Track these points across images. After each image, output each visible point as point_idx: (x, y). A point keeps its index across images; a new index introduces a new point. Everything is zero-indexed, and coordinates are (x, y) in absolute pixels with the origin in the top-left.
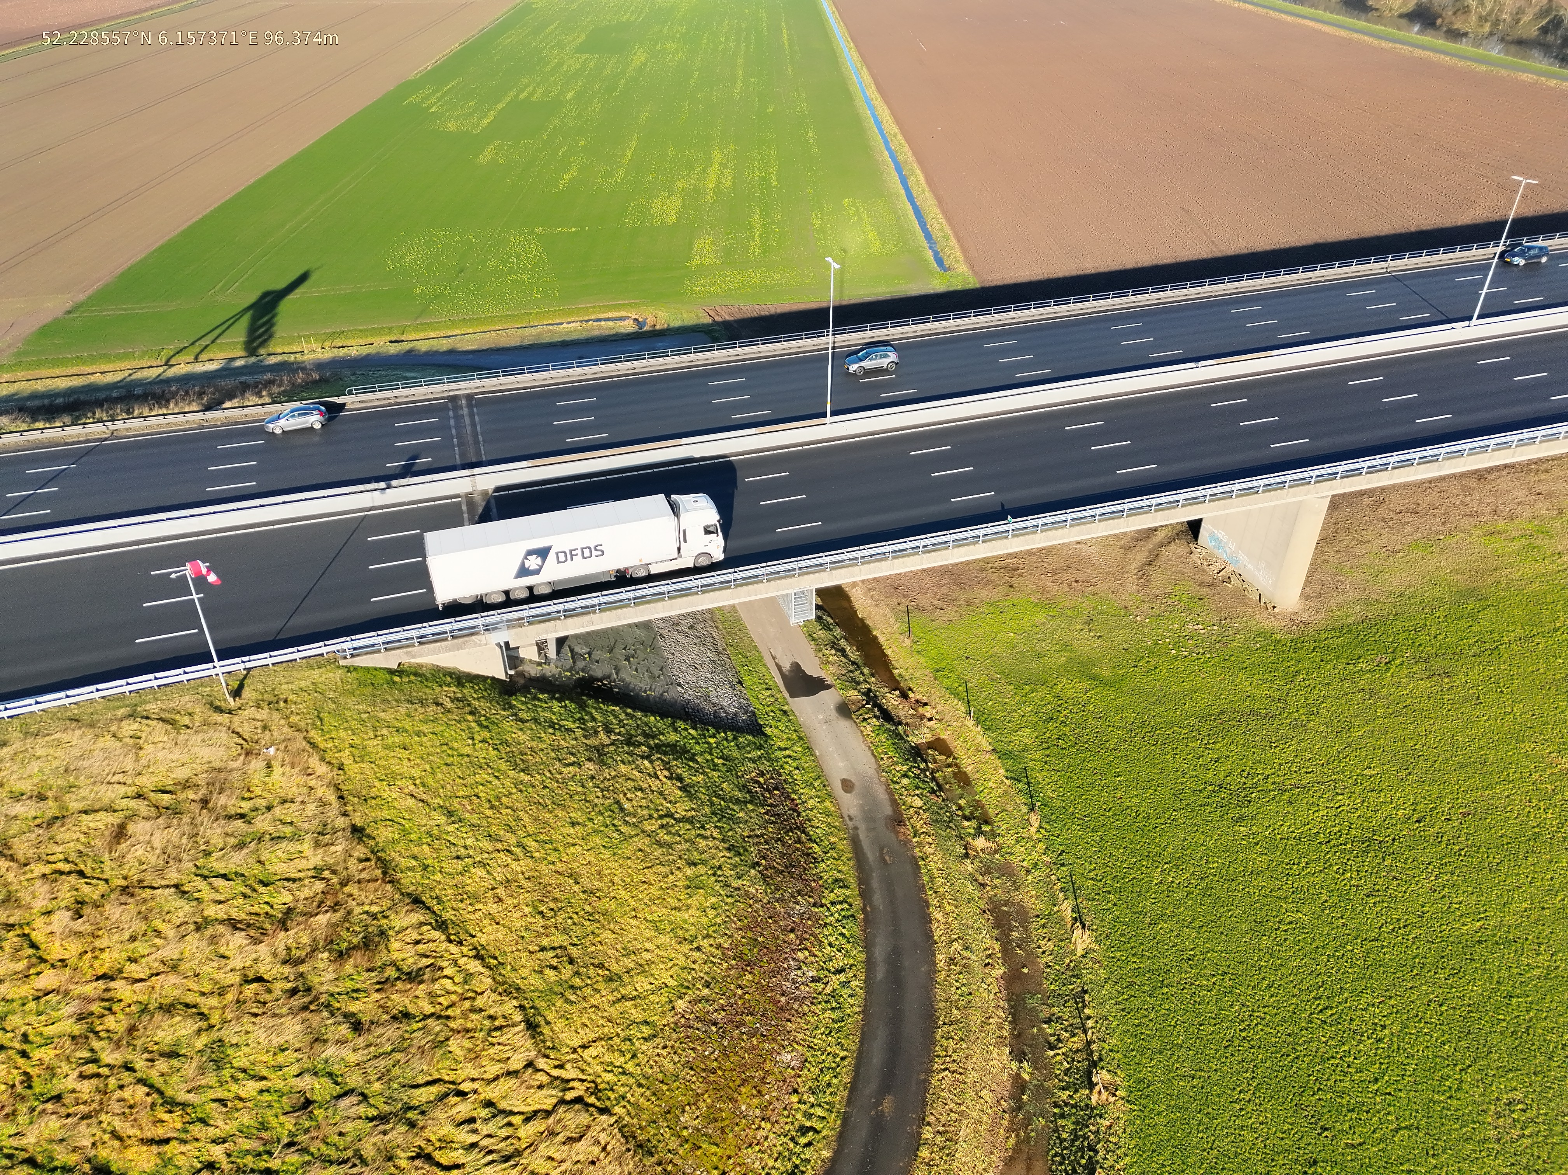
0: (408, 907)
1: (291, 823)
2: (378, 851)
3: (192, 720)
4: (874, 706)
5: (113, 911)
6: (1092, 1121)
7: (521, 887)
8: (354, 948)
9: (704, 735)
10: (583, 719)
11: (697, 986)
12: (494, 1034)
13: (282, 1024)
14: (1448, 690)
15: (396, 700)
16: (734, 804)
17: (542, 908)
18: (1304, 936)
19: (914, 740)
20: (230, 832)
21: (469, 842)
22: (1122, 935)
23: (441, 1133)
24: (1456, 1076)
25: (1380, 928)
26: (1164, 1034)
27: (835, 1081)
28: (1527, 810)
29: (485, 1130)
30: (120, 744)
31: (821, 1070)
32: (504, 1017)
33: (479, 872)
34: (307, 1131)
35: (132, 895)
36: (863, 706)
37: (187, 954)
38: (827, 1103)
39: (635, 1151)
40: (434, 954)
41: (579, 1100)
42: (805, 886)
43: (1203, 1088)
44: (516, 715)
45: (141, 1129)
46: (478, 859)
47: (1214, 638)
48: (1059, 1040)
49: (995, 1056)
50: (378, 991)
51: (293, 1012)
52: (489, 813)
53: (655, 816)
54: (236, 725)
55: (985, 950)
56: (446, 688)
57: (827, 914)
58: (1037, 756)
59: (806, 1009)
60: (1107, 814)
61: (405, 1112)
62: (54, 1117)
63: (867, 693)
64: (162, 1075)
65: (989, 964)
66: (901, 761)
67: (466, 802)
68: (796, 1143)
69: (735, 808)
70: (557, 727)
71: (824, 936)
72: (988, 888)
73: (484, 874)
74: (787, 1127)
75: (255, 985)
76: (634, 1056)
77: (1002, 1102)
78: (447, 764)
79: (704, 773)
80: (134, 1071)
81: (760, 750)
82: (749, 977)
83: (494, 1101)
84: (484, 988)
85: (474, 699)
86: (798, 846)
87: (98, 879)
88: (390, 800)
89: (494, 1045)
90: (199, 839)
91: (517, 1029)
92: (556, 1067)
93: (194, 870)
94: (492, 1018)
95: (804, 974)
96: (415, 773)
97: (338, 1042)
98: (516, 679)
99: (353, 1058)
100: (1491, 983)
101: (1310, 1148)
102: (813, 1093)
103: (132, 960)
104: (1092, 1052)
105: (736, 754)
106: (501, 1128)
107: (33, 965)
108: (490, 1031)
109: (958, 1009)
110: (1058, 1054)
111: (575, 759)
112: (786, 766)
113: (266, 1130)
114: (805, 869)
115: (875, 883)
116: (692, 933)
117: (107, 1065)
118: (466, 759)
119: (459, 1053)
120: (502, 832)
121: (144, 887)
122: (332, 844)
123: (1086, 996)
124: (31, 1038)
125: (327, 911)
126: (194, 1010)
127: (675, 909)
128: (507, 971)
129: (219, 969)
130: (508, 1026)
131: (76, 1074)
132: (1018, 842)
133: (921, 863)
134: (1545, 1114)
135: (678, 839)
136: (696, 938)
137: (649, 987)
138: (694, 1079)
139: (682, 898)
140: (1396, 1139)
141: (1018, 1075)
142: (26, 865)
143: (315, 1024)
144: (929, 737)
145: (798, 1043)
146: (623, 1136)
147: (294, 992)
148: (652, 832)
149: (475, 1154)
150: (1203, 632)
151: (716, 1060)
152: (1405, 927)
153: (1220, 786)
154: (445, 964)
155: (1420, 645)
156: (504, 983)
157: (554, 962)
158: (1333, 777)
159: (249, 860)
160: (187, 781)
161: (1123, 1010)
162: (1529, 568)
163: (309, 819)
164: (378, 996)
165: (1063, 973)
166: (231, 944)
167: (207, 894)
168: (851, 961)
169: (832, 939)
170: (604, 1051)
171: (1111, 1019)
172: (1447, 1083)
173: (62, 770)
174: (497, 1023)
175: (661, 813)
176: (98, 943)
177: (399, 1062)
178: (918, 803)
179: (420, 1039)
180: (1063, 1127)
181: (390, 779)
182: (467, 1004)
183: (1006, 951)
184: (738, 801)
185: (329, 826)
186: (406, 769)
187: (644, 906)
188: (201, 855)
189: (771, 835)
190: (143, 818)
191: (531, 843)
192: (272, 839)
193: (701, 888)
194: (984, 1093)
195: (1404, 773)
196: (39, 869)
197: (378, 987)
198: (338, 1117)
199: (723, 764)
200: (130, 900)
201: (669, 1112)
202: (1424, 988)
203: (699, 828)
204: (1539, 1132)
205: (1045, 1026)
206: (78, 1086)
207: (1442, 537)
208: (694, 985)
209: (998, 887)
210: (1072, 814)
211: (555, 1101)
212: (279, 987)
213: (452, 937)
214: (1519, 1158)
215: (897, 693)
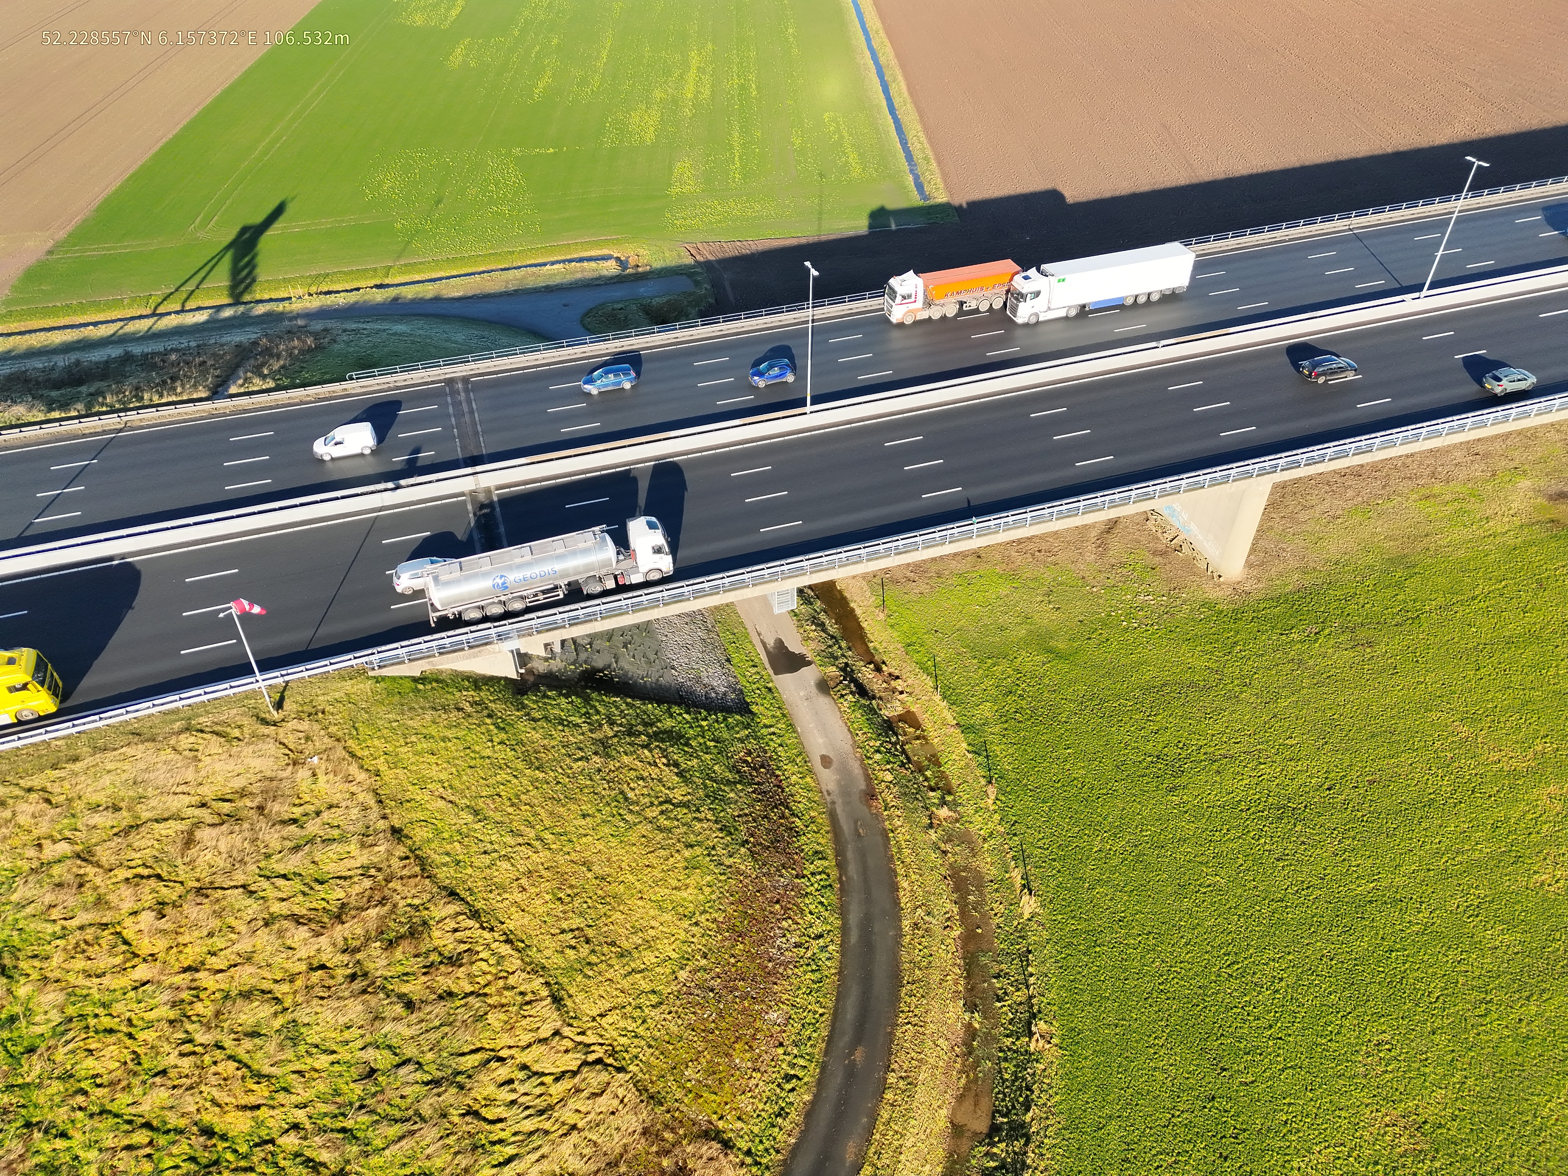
0: (445, 900)
1: (338, 826)
2: (416, 850)
3: (242, 733)
4: (850, 682)
5: (191, 911)
6: (1029, 1065)
7: (541, 877)
8: (401, 937)
9: (697, 718)
10: (589, 713)
11: (696, 957)
12: (525, 1008)
13: (346, 1006)
14: (1369, 660)
15: (421, 708)
16: (725, 785)
17: (561, 895)
18: (1219, 897)
19: (887, 713)
20: (285, 836)
21: (493, 838)
22: (1063, 900)
23: (486, 1093)
24: (1337, 1022)
25: (1286, 889)
26: (1095, 988)
27: (815, 1035)
28: (1426, 778)
29: (522, 1089)
30: (180, 757)
31: (803, 1025)
32: (533, 992)
33: (505, 865)
34: (374, 1095)
35: (207, 896)
36: (841, 682)
37: (259, 947)
38: (808, 1055)
39: (648, 1102)
40: (470, 940)
41: (599, 1061)
42: (789, 859)
43: (1124, 1035)
44: (528, 714)
45: (236, 1098)
46: (503, 853)
47: (1163, 608)
48: (1006, 993)
49: (951, 1009)
50: (424, 974)
51: (353, 995)
52: (510, 810)
53: (656, 803)
54: (281, 737)
55: (945, 913)
56: (465, 693)
57: (808, 884)
58: (996, 730)
59: (790, 972)
60: (1056, 785)
61: (455, 1077)
62: (162, 1088)
63: (843, 670)
64: (248, 1052)
65: (948, 926)
66: (874, 736)
67: (489, 801)
68: (782, 1089)
69: (726, 789)
70: (565, 723)
71: (807, 905)
72: (950, 855)
73: (509, 867)
74: (774, 1076)
75: (320, 972)
76: (644, 1022)
77: (956, 1048)
78: (471, 767)
79: (698, 757)
80: (225, 1049)
81: (747, 729)
82: (741, 946)
83: (529, 1064)
84: (514, 969)
85: (491, 701)
86: (782, 821)
87: (175, 882)
88: (423, 802)
89: (525, 1017)
90: (259, 843)
91: (544, 1003)
92: (579, 1034)
93: (257, 871)
94: (522, 994)
95: (788, 940)
96: (444, 776)
97: (394, 1019)
98: (527, 677)
99: (408, 1032)
100: (1376, 939)
101: (1210, 1086)
102: (796, 1046)
103: (214, 954)
104: (1033, 1005)
105: (726, 735)
106: (535, 1087)
107: (129, 960)
108: (522, 1005)
109: (920, 969)
110: (1005, 1006)
111: (583, 754)
112: (771, 743)
113: (339, 1095)
114: (788, 843)
115: (850, 855)
116: (691, 909)
117: (201, 1045)
118: (488, 761)
119: (497, 1025)
120: (522, 827)
121: (216, 888)
122: (375, 845)
123: (1030, 956)
124: (135, 1022)
125: (376, 906)
126: (269, 995)
127: (675, 888)
128: (533, 952)
129: (288, 959)
130: (537, 1000)
131: (177, 1053)
132: (977, 812)
133: (891, 835)
134: (1407, 1053)
135: (676, 823)
136: (694, 914)
137: (655, 960)
138: (696, 1039)
139: (681, 878)
140: (1282, 1077)
141: (970, 1024)
142: (111, 870)
143: (373, 1004)
144: (900, 710)
145: (783, 1003)
146: (638, 1090)
147: (353, 977)
148: (654, 818)
149: (515, 1110)
150: (1152, 602)
151: (713, 1021)
152: (1308, 888)
153: (1158, 757)
154: (480, 948)
155: (1348, 614)
156: (531, 963)
157: (573, 942)
158: (1258, 747)
159: (305, 861)
160: (243, 790)
161: (1061, 967)
162: (1458, 534)
163: (354, 822)
164: (424, 979)
165: (1012, 934)
166: (296, 937)
167: (271, 893)
168: (829, 927)
169: (812, 907)
170: (619, 1018)
171: (1050, 976)
172: (1329, 1028)
173: (131, 782)
174: (527, 998)
175: (661, 799)
176: (181, 939)
177: (447, 1034)
178: (889, 777)
179: (463, 1015)
180: (1006, 1069)
181: (422, 783)
182: (501, 983)
183: (963, 913)
184: (728, 783)
185: (371, 829)
186: (435, 773)
187: (648, 888)
188: (262, 857)
189: (758, 813)
190: (209, 825)
191: (548, 836)
192: (324, 841)
193: (698, 868)
194: (941, 1042)
195: (1321, 742)
196: (122, 874)
197: (424, 970)
198: (399, 1083)
199: (715, 747)
200: (205, 901)
201: (675, 1068)
202: (1319, 944)
203: (694, 812)
204: (1400, 1068)
205: (994, 980)
206: (179, 1062)
207: (1380, 502)
208: (693, 957)
209: (958, 854)
210: (1026, 785)
211: (579, 1062)
212: (341, 973)
213: (485, 925)
214: (1380, 1090)
215: (872, 666)
